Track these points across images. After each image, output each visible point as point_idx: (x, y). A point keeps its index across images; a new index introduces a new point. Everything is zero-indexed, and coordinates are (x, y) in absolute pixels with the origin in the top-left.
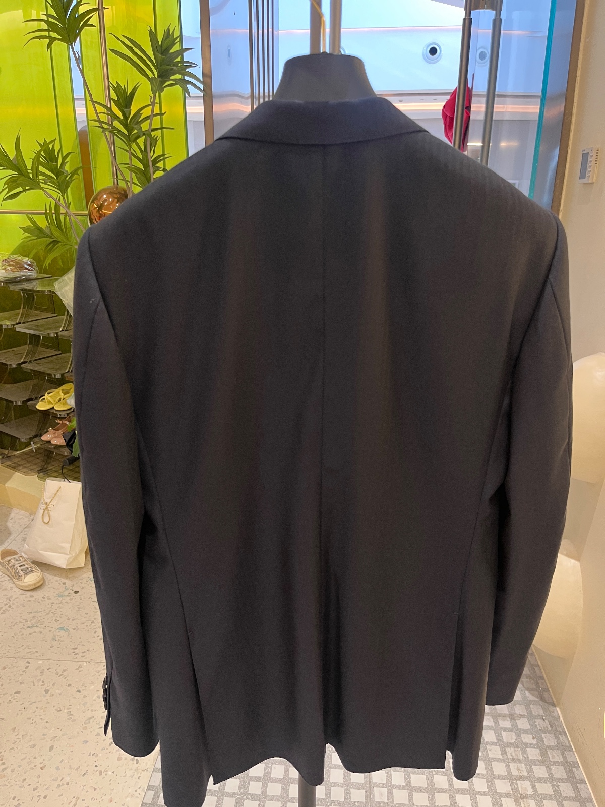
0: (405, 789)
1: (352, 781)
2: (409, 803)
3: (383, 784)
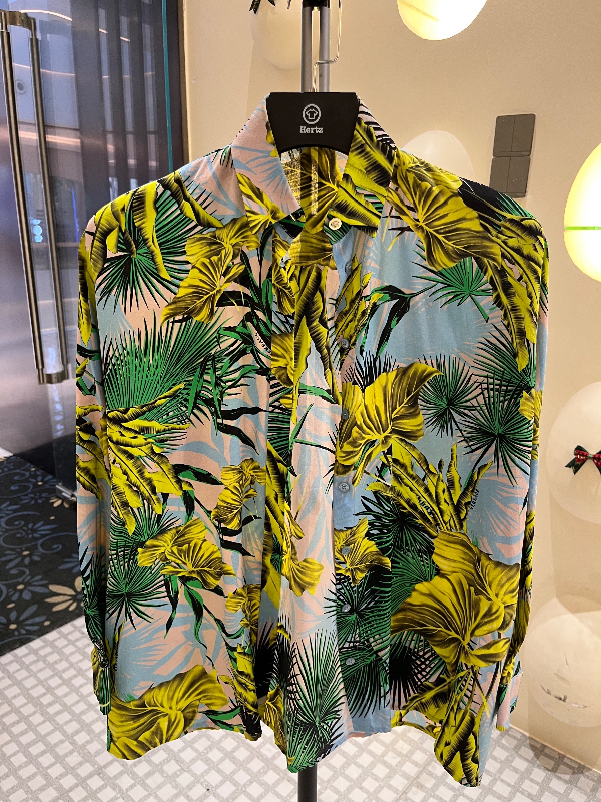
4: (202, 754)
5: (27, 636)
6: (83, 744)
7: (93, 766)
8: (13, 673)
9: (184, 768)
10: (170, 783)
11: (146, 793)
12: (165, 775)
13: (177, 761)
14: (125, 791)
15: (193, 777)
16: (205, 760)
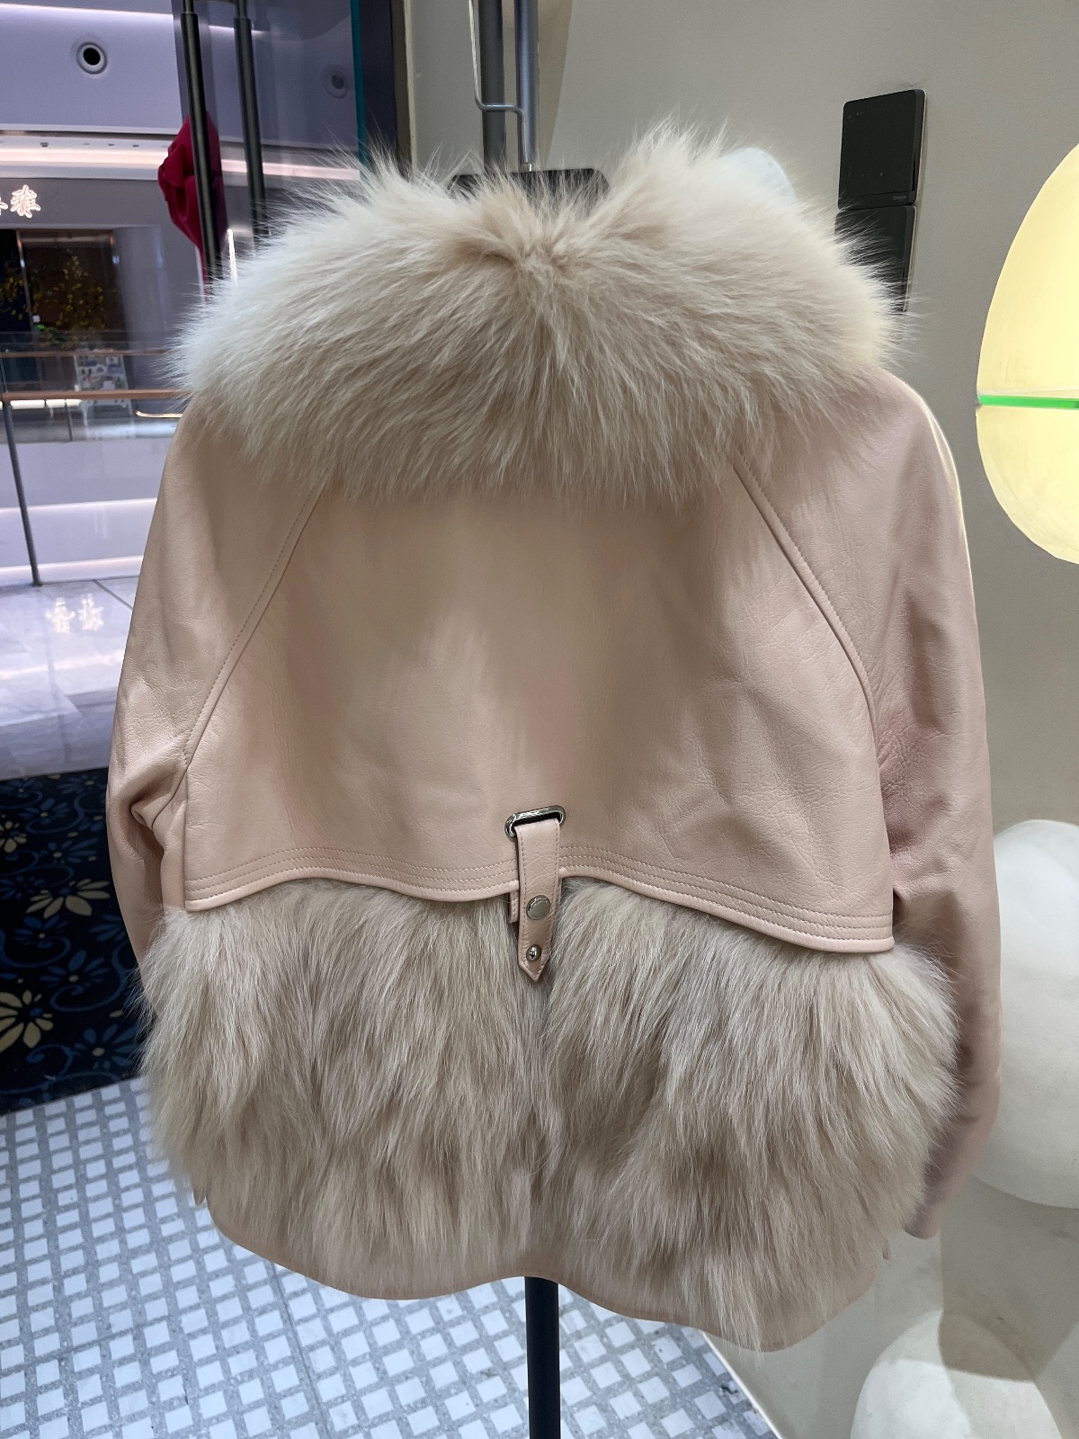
0: (381, 1388)
1: (287, 1418)
2: (394, 1407)
3: (343, 1397)
4: (232, 1381)
5: (109, 1075)
6: (70, 1297)
7: (62, 1340)
8: (52, 1135)
9: (189, 1397)
10: (153, 1417)
11: (106, 1421)
12: (154, 1399)
13: (186, 1379)
14: (79, 1405)
15: (194, 1419)
16: (230, 1393)
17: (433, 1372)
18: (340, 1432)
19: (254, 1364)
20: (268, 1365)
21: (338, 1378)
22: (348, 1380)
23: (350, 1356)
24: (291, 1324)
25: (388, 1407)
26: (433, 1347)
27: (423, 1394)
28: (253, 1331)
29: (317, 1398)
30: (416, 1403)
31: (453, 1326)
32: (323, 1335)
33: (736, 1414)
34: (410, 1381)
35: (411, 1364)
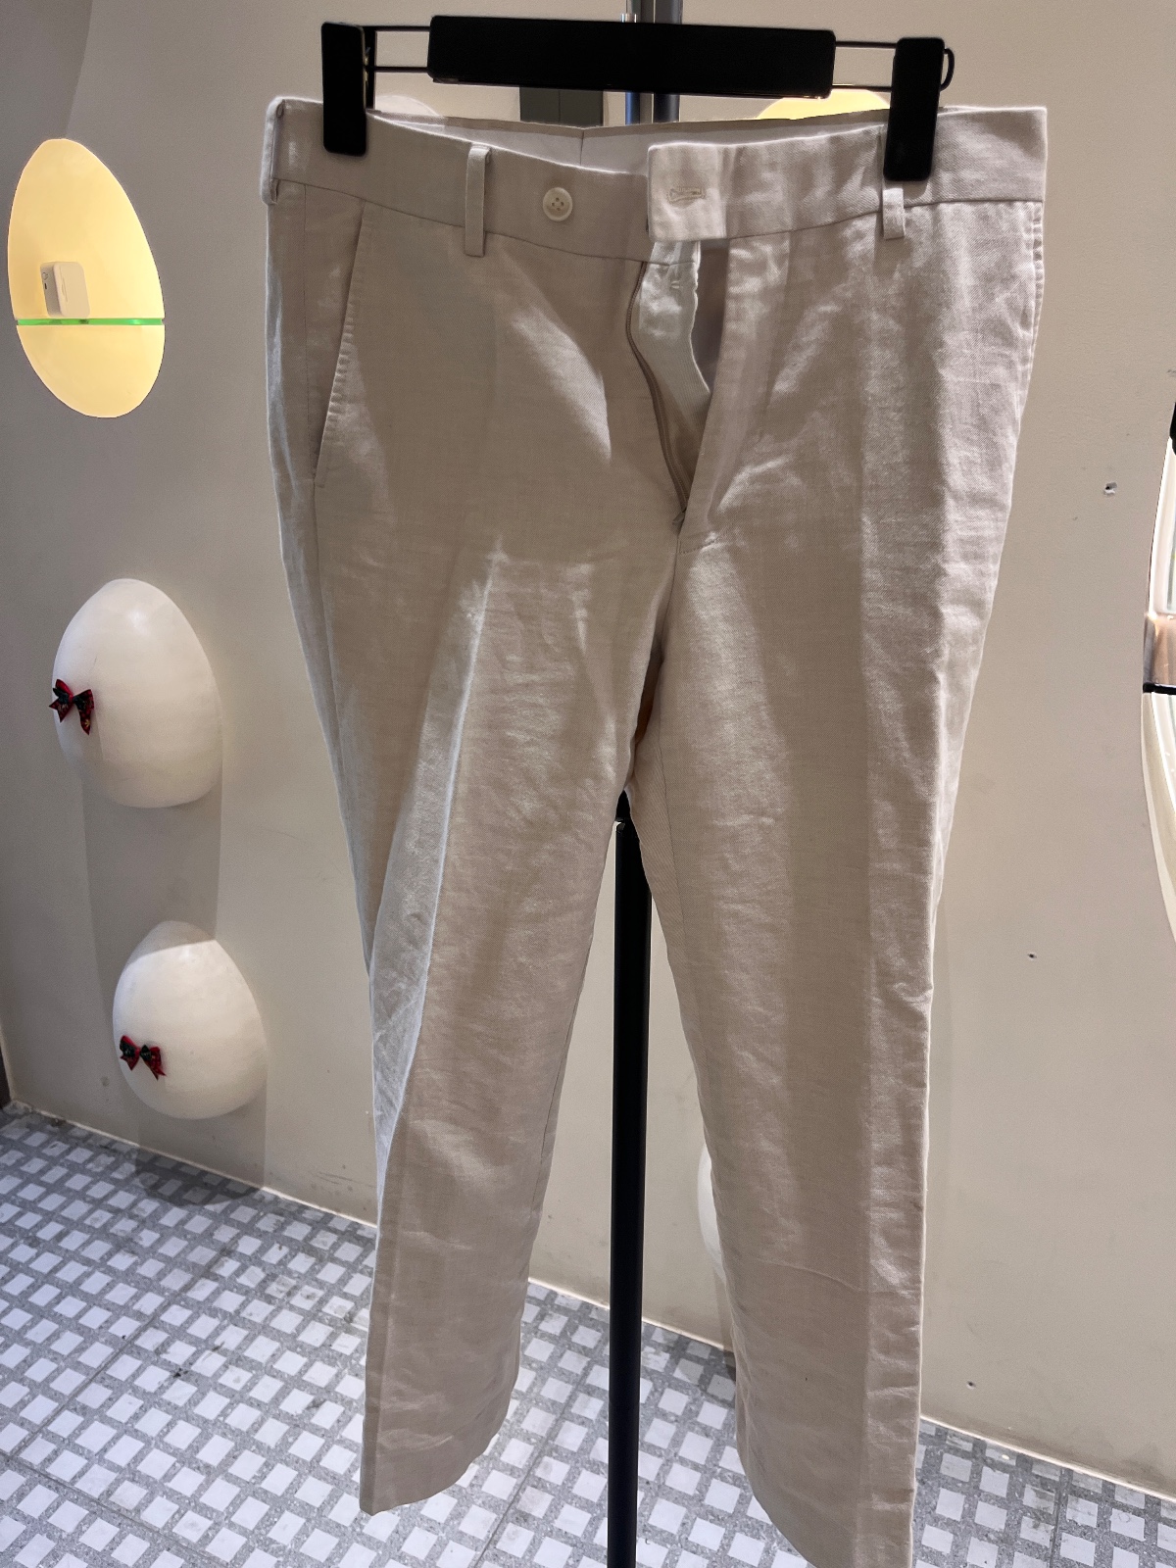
17: (258, 1437)
18: (200, 1540)
19: (52, 1544)
20: (68, 1535)
21: (160, 1501)
22: (172, 1495)
23: (158, 1475)
24: (65, 1487)
25: (234, 1490)
26: (242, 1417)
27: (264, 1460)
28: (25, 1518)
29: (150, 1528)
30: (260, 1471)
31: (251, 1389)
32: (113, 1476)
33: (549, 1306)
34: (240, 1458)
35: (233, 1444)
